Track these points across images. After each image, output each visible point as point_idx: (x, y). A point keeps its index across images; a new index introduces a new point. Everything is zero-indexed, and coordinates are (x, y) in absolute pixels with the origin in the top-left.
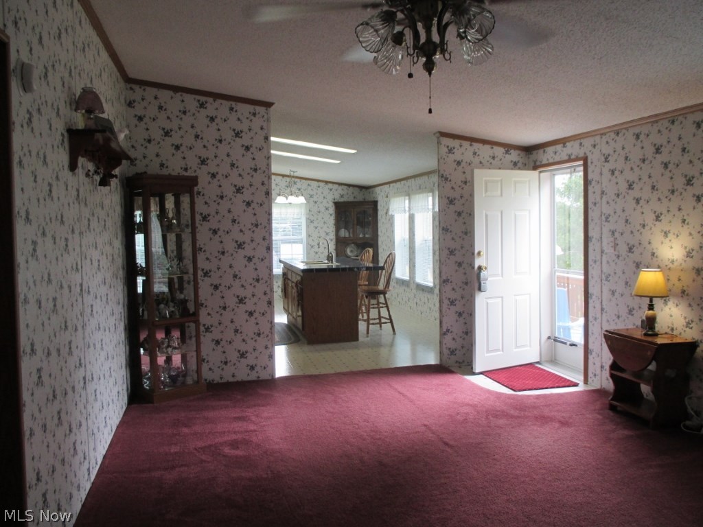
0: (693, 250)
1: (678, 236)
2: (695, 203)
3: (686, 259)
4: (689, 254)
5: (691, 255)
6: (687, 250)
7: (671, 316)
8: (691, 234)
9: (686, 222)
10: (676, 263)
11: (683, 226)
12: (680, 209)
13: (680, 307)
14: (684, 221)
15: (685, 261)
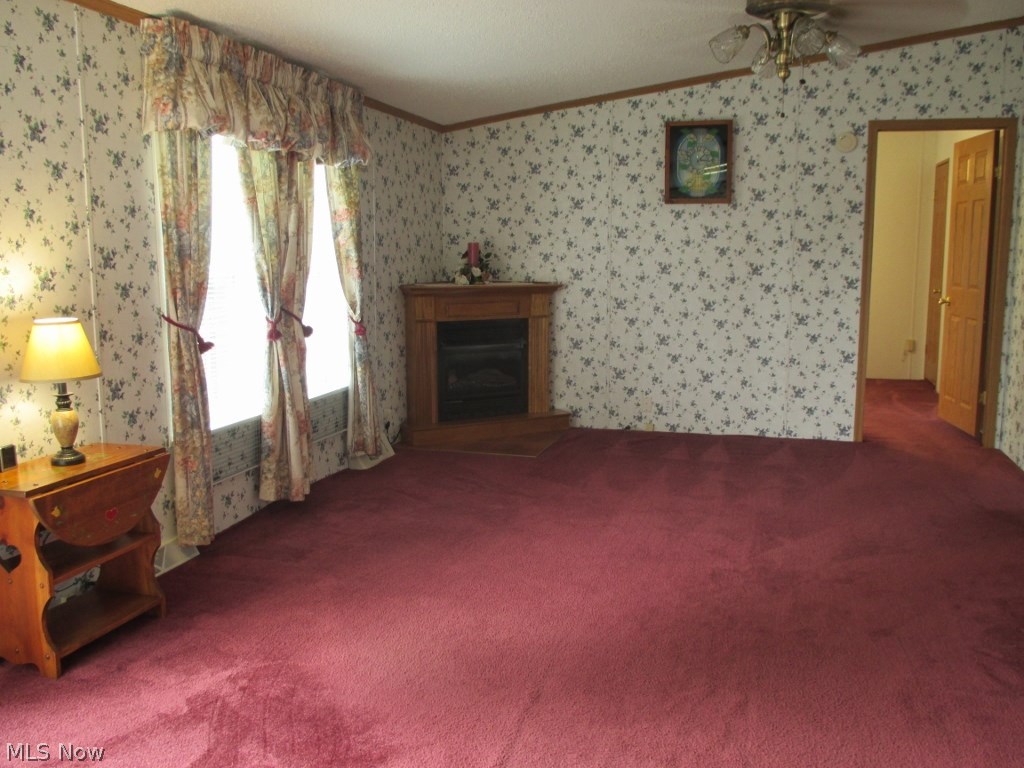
0: (53, 274)
1: (18, 245)
2: (51, 180)
3: (40, 293)
4: (46, 283)
5: (51, 284)
6: (42, 274)
7: (17, 422)
8: (46, 242)
9: (35, 217)
10: (18, 306)
11: (28, 225)
12: (19, 188)
13: (34, 395)
14: (30, 214)
15: (40, 298)
